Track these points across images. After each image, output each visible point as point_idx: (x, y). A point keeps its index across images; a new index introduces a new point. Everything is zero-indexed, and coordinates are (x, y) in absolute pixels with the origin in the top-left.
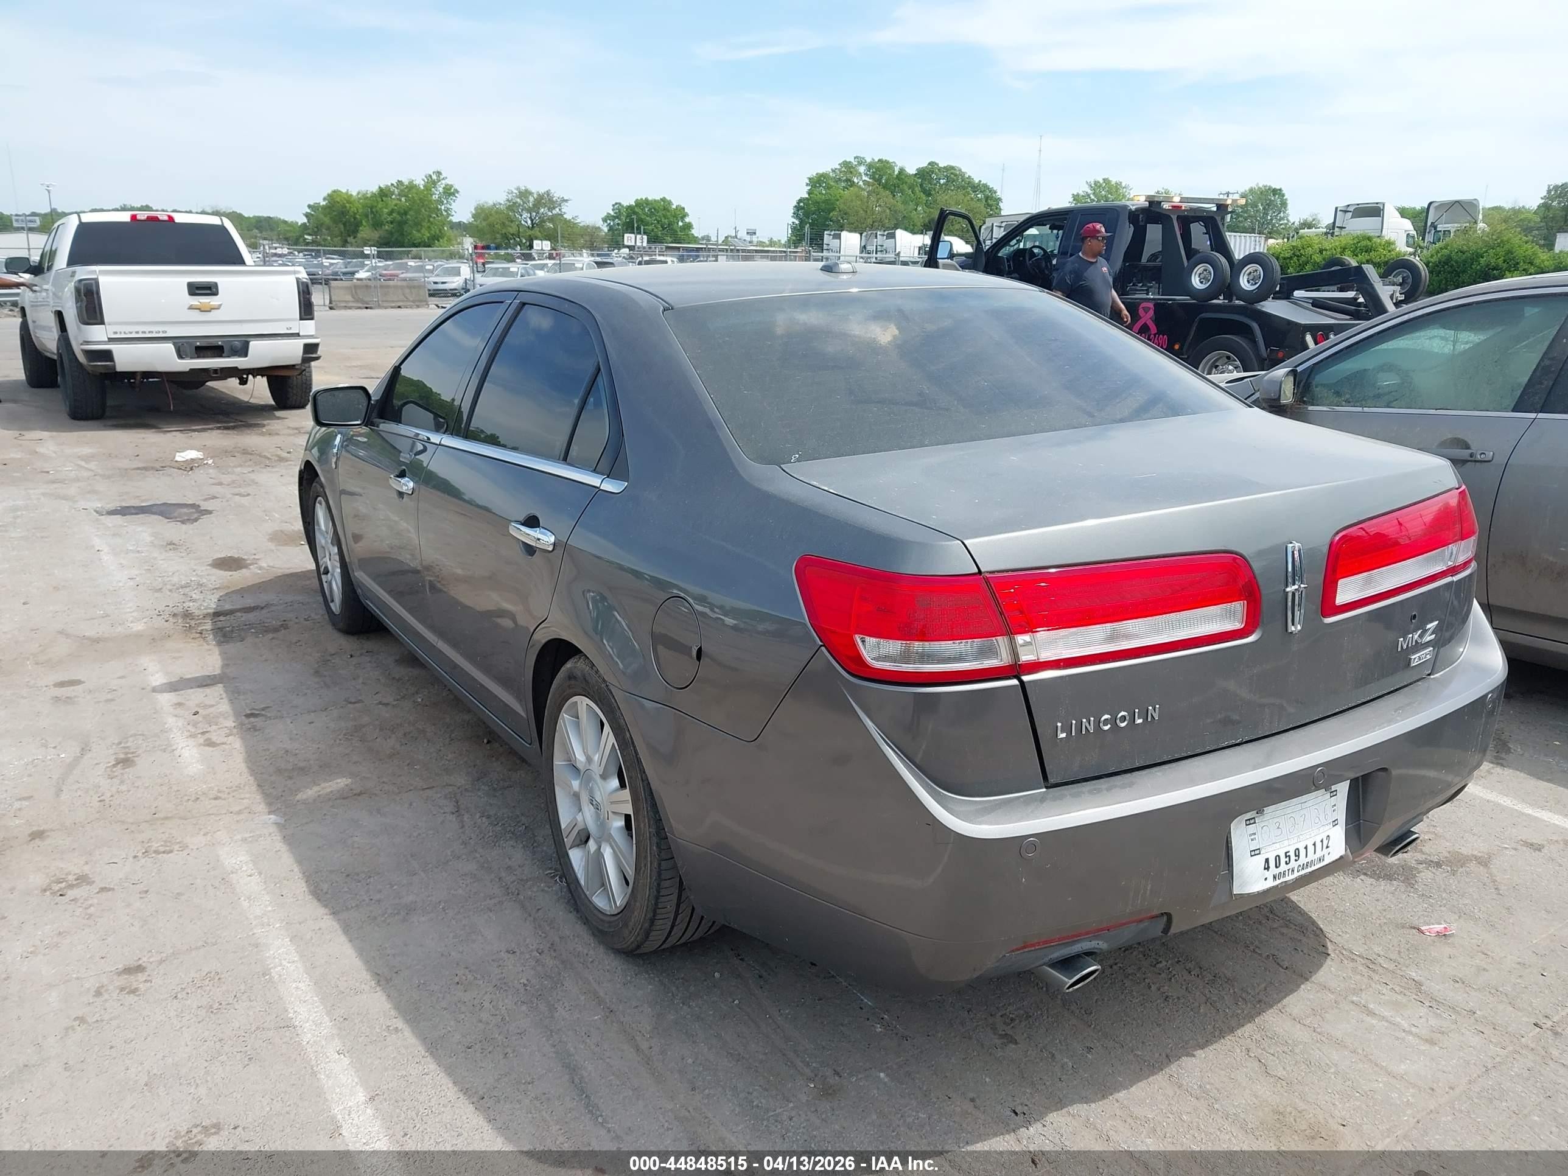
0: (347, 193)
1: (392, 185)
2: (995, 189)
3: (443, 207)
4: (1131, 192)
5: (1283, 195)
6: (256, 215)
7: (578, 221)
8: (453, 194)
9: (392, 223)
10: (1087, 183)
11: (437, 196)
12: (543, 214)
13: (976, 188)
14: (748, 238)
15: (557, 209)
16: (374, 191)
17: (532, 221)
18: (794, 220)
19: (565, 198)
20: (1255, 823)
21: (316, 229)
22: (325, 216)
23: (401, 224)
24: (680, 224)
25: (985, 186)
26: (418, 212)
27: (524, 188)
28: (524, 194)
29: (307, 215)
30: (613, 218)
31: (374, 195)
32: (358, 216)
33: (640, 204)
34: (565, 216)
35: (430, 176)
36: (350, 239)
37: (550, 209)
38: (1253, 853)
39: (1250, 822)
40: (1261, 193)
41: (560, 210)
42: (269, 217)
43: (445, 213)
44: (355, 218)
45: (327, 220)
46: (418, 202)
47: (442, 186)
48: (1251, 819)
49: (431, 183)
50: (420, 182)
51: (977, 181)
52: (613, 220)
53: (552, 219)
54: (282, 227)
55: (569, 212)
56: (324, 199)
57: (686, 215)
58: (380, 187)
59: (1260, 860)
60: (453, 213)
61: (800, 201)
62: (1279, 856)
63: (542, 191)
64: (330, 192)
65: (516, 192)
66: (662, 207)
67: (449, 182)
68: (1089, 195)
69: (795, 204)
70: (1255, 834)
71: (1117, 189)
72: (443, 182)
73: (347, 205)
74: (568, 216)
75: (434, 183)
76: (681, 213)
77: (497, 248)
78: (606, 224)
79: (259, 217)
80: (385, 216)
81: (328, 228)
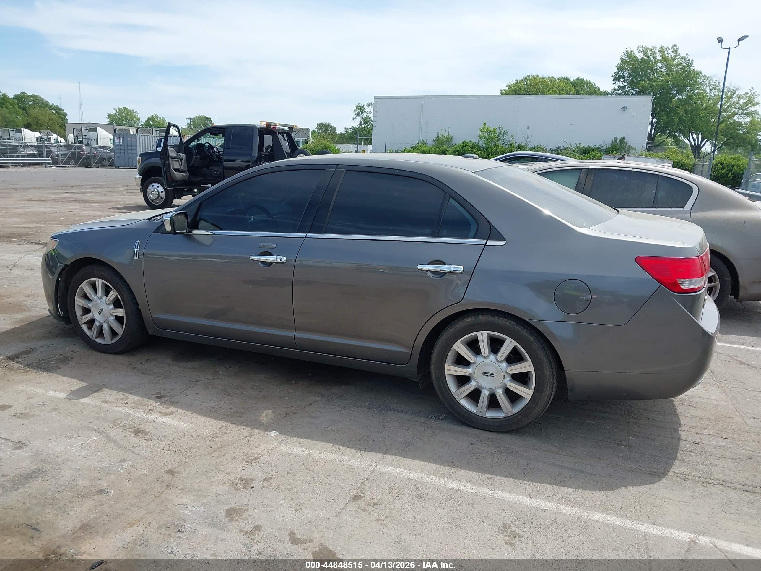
2: (63, 109)
4: (138, 115)
5: (212, 121)
10: (114, 109)
13: (51, 107)
25: (57, 107)
40: (202, 119)
51: (51, 104)
68: (116, 115)
71: (131, 113)
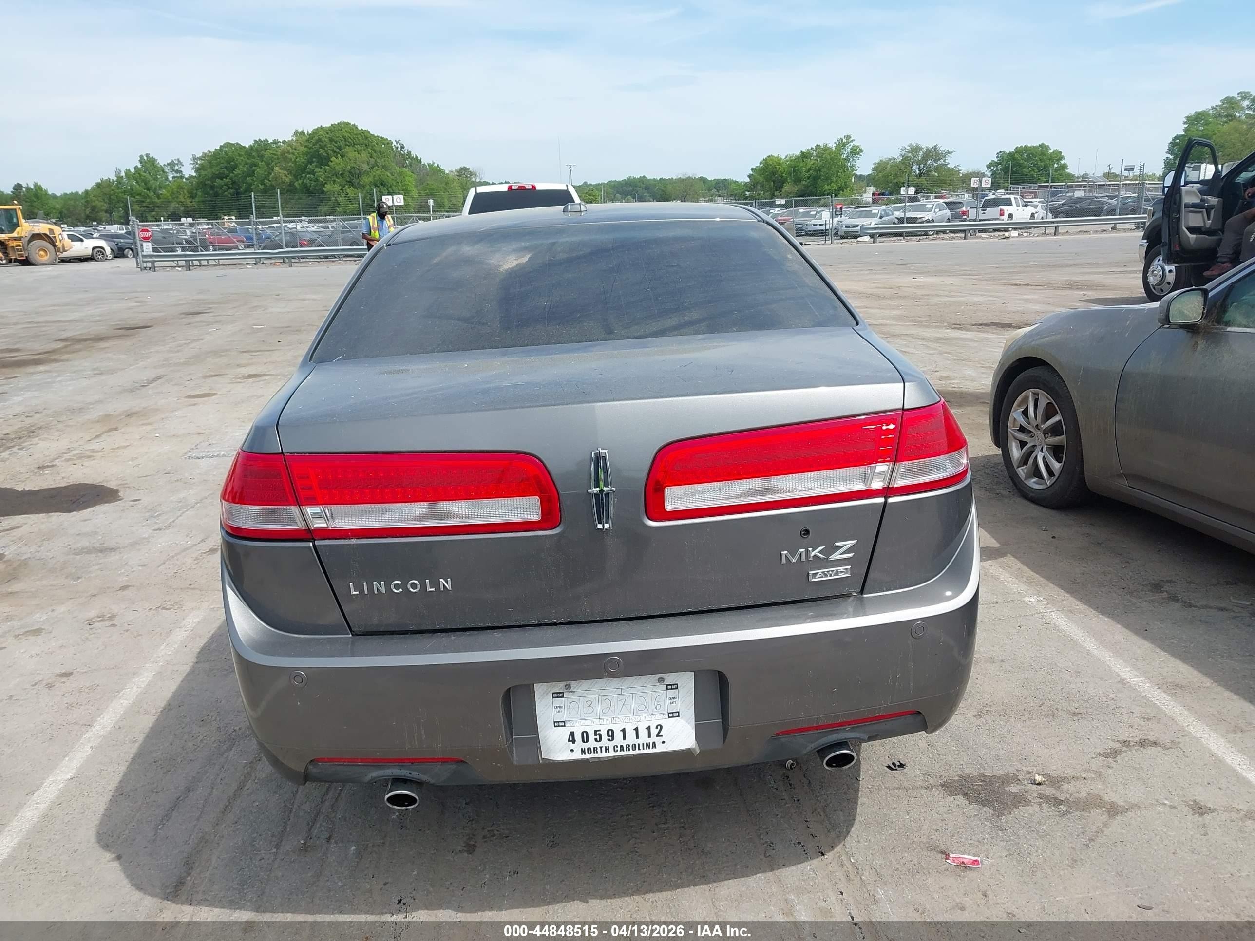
0: (777, 158)
1: (812, 148)
3: (849, 164)
6: (717, 178)
7: (960, 169)
8: (858, 153)
9: (808, 178)
11: (845, 156)
12: (929, 165)
14: (1125, 173)
15: (942, 161)
16: (797, 154)
17: (920, 171)
18: (1169, 156)
19: (950, 151)
20: (563, 697)
21: (752, 187)
22: (760, 176)
23: (815, 179)
24: (1056, 165)
26: (829, 169)
27: (915, 145)
28: (915, 149)
29: (750, 176)
30: (997, 164)
31: (797, 157)
32: (784, 175)
33: (1018, 151)
34: (949, 166)
35: (842, 140)
36: (777, 193)
37: (936, 161)
38: (557, 724)
39: (557, 695)
41: (944, 161)
42: (725, 179)
43: (850, 169)
44: (782, 177)
45: (761, 179)
46: (830, 161)
47: (850, 147)
48: (560, 693)
49: (841, 145)
50: (832, 145)
52: (997, 166)
53: (936, 169)
54: (733, 186)
55: (951, 162)
56: (761, 163)
57: (1062, 158)
58: (802, 151)
59: (565, 732)
60: (857, 168)
61: (1176, 138)
62: (587, 733)
63: (930, 146)
64: (765, 157)
65: (909, 148)
66: (1040, 153)
67: (855, 143)
69: (1170, 140)
70: (561, 707)
72: (852, 144)
73: (777, 166)
74: (951, 166)
75: (844, 145)
76: (1058, 156)
77: (891, 194)
78: (990, 170)
79: (718, 180)
80: (804, 173)
81: (762, 186)
